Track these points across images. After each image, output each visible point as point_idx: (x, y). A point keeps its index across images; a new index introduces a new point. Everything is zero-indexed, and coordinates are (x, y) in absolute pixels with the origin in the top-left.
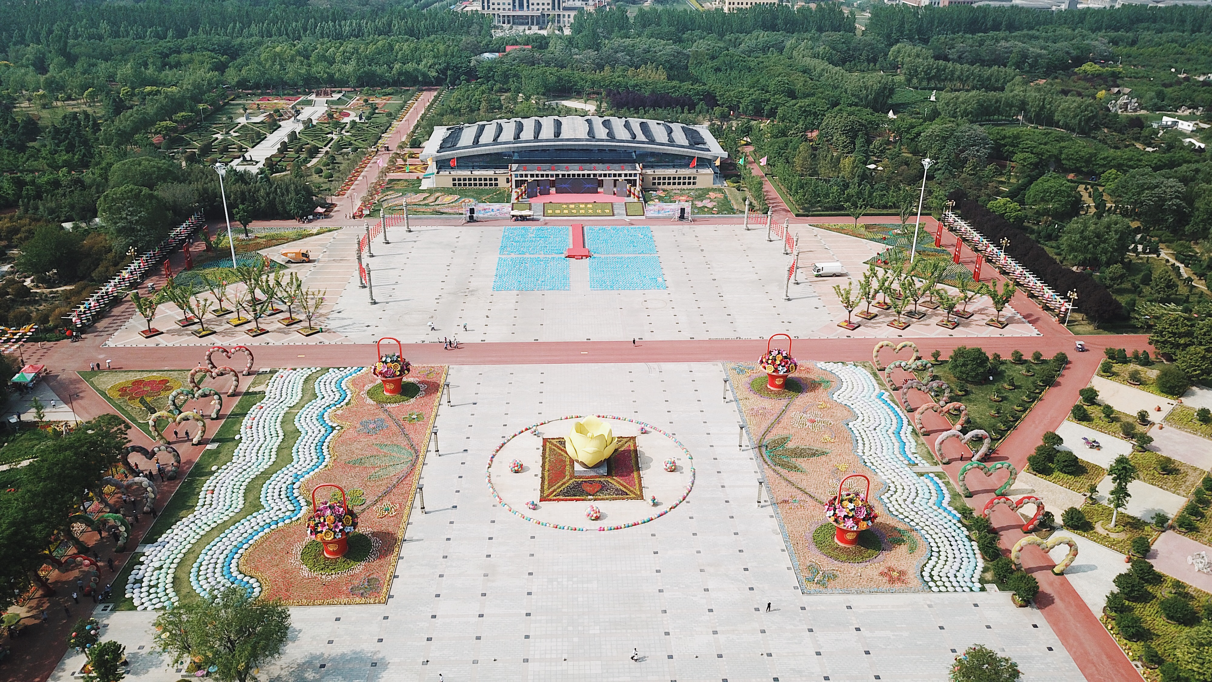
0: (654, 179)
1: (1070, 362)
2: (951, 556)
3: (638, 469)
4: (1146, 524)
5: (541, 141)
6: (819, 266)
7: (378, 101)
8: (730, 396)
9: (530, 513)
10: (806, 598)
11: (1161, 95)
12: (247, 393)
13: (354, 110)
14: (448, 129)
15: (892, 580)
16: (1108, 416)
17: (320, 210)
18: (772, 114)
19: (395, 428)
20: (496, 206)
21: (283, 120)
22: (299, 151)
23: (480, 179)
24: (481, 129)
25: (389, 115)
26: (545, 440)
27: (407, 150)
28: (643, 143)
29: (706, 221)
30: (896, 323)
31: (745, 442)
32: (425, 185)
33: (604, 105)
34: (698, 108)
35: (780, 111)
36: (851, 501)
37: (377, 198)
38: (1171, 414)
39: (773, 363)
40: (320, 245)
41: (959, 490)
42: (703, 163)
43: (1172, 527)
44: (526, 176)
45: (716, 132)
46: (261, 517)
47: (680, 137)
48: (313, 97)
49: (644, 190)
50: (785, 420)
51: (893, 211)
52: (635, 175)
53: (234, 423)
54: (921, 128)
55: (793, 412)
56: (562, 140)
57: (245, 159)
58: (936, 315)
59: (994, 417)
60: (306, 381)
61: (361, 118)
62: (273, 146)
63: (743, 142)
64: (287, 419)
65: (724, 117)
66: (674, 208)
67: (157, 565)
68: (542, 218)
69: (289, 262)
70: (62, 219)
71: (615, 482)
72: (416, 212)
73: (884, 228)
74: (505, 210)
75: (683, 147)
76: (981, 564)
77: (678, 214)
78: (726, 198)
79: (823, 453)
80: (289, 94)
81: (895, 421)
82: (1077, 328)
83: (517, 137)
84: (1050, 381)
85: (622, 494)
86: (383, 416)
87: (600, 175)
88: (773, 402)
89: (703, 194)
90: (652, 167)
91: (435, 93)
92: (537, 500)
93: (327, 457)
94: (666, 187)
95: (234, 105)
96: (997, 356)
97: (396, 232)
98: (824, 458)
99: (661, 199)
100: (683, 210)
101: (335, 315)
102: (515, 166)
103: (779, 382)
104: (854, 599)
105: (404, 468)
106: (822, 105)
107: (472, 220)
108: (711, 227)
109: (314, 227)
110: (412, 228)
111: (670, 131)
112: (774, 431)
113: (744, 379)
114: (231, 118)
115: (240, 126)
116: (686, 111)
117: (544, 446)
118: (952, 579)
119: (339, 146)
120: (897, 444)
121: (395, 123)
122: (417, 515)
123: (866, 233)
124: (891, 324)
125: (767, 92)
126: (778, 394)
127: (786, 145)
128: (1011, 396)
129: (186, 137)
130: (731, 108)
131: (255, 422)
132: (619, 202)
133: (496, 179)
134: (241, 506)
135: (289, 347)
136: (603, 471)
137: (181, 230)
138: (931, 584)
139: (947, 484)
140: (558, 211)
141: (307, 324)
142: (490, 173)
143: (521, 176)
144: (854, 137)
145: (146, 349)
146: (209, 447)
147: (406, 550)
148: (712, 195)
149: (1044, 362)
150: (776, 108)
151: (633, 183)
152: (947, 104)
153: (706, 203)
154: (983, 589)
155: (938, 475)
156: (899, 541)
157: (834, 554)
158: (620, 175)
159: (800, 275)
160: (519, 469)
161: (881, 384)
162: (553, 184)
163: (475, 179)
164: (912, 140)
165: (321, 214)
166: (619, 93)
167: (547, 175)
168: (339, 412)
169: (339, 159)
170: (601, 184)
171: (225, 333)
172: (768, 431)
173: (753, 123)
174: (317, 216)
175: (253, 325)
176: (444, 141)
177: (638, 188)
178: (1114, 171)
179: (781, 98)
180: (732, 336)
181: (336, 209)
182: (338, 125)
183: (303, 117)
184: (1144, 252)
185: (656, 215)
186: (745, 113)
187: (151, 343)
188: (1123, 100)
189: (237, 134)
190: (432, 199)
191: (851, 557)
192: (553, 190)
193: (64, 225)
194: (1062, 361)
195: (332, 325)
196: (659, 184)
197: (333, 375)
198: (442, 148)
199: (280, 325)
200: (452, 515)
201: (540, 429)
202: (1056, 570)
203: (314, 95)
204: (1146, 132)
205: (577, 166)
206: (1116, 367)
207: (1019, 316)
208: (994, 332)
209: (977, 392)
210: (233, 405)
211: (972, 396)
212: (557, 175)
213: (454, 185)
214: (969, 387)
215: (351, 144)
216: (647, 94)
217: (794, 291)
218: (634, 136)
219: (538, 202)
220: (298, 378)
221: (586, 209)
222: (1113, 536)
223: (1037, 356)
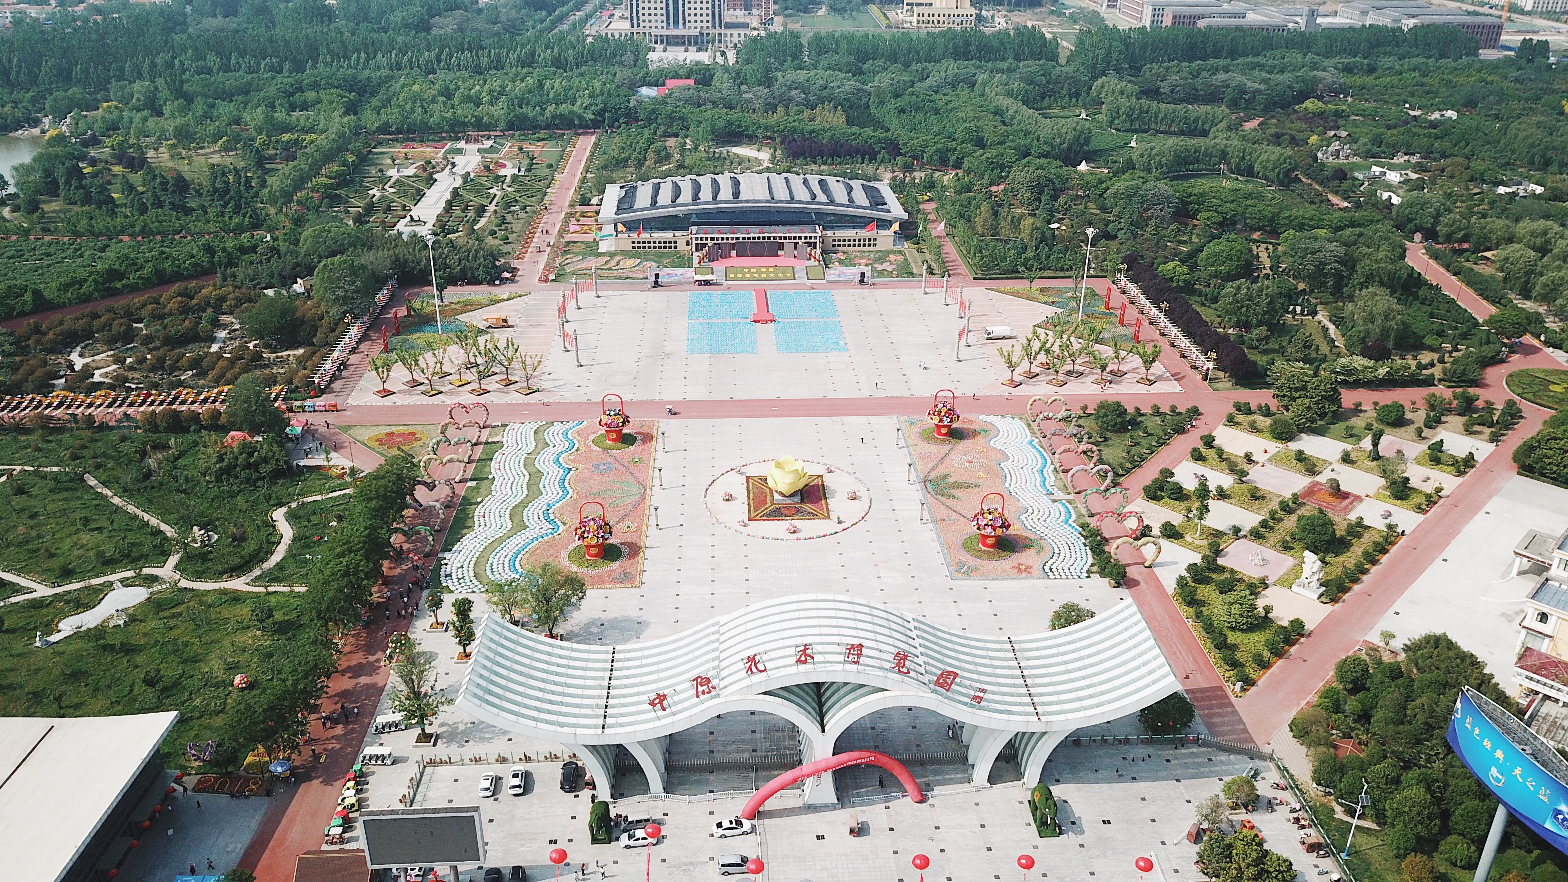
0: (834, 240)
1: (1200, 414)
2: (1068, 556)
3: (826, 498)
4: (1225, 534)
5: (720, 202)
6: (990, 329)
7: (532, 148)
8: (902, 443)
9: (742, 529)
10: (953, 582)
12: (487, 443)
13: (509, 159)
14: (621, 188)
15: (1020, 571)
16: (1220, 457)
17: (506, 275)
18: (958, 165)
19: (622, 469)
20: (680, 271)
21: (437, 172)
22: (465, 210)
23: (660, 242)
24: (657, 189)
25: (550, 166)
26: (748, 478)
27: (579, 208)
28: (822, 204)
29: (885, 285)
30: (1054, 382)
31: (913, 477)
32: (603, 247)
33: (779, 152)
34: (880, 157)
35: (966, 163)
36: (990, 513)
37: (558, 261)
38: (1275, 455)
39: (939, 415)
40: (515, 310)
41: (1084, 511)
42: (884, 224)
43: (1245, 536)
44: (707, 239)
45: (897, 187)
46: (528, 534)
47: (860, 197)
48: (462, 144)
49: (824, 252)
50: (947, 461)
51: (1067, 274)
52: (815, 237)
53: (484, 466)
54: (1109, 183)
55: (954, 456)
56: (741, 202)
57: (412, 219)
58: (1093, 374)
59: (1124, 458)
60: (536, 432)
61: (519, 170)
62: (436, 203)
63: (926, 198)
64: (528, 463)
65: (908, 168)
66: (854, 272)
67: (459, 565)
68: (725, 283)
69: (489, 327)
70: (263, 285)
71: (808, 507)
72: (600, 277)
73: (1058, 292)
74: (688, 275)
75: (863, 208)
76: (1091, 560)
77: (858, 278)
78: (906, 260)
79: (977, 486)
80: (433, 140)
81: (1040, 461)
82: (1218, 385)
83: (696, 197)
84: (1180, 430)
85: (812, 516)
86: (610, 460)
87: (780, 238)
88: (938, 447)
89: (883, 256)
90: (832, 228)
91: (593, 138)
92: (746, 521)
93: (571, 491)
94: (846, 249)
95: (376, 154)
96: (1137, 409)
97: (586, 297)
98: (977, 489)
99: (841, 262)
100: (863, 274)
101: (546, 377)
102: (694, 229)
103: (944, 431)
104: (989, 583)
105: (635, 497)
106: (1009, 154)
107: (656, 284)
108: (891, 291)
109: (502, 291)
110: (600, 294)
111: (850, 189)
112: (938, 469)
113: (915, 429)
114: (381, 171)
115: (393, 180)
116: (866, 162)
117: (748, 482)
118: (1066, 570)
119: (508, 203)
120: (1039, 479)
121: (557, 175)
122: (652, 531)
123: (1041, 297)
124: (1050, 382)
125: (954, 140)
126: (944, 440)
127: (970, 203)
128: (1143, 441)
129: (342, 192)
130: (914, 157)
131: (502, 465)
132: (800, 266)
133: (675, 242)
134: (510, 526)
135: (511, 404)
136: (798, 499)
137: (382, 296)
138: (1050, 574)
139: (1075, 508)
140: (740, 276)
141: (525, 384)
142: (668, 235)
143: (701, 239)
144: (1041, 193)
145: (384, 406)
146: (469, 484)
147: (648, 553)
148: (892, 257)
149: (1180, 414)
150: (963, 158)
151: (813, 246)
152: (1142, 156)
153: (886, 266)
154: (1088, 577)
155: (1069, 502)
156: (1029, 547)
157: (978, 554)
158: (800, 238)
159: (972, 338)
160: (729, 498)
161: (1033, 433)
162: (733, 246)
163: (654, 242)
164: (1101, 195)
165: (507, 279)
166: (794, 140)
167: (727, 239)
168: (572, 457)
169: (509, 217)
170: (781, 246)
171: (450, 393)
172: (933, 469)
173: (937, 174)
174: (504, 281)
175: (475, 386)
176: (621, 201)
177: (818, 251)
178: (1292, 231)
179: (968, 147)
180: (906, 394)
181: (519, 273)
182: (499, 179)
183: (460, 170)
184: (1302, 314)
185: (837, 279)
186: (929, 163)
187: (389, 401)
188: (1335, 146)
189: (393, 190)
190: (613, 263)
191: (990, 557)
192: (733, 253)
193: (265, 291)
194: (1195, 412)
195: (546, 385)
196: (839, 246)
197: (557, 427)
198: (619, 210)
199: (498, 386)
200: (681, 530)
201: (743, 469)
202: (1146, 564)
203: (463, 142)
205: (757, 228)
206: (1240, 418)
207: (1168, 374)
208: (1143, 389)
209: (1115, 439)
210: (479, 451)
211: (1110, 442)
212: (738, 238)
213: (634, 248)
214: (1108, 435)
215: (517, 201)
216: (824, 141)
217: (965, 353)
218: (814, 196)
219: (719, 266)
220: (529, 428)
221: (768, 273)
222: (1197, 542)
223: (1173, 409)
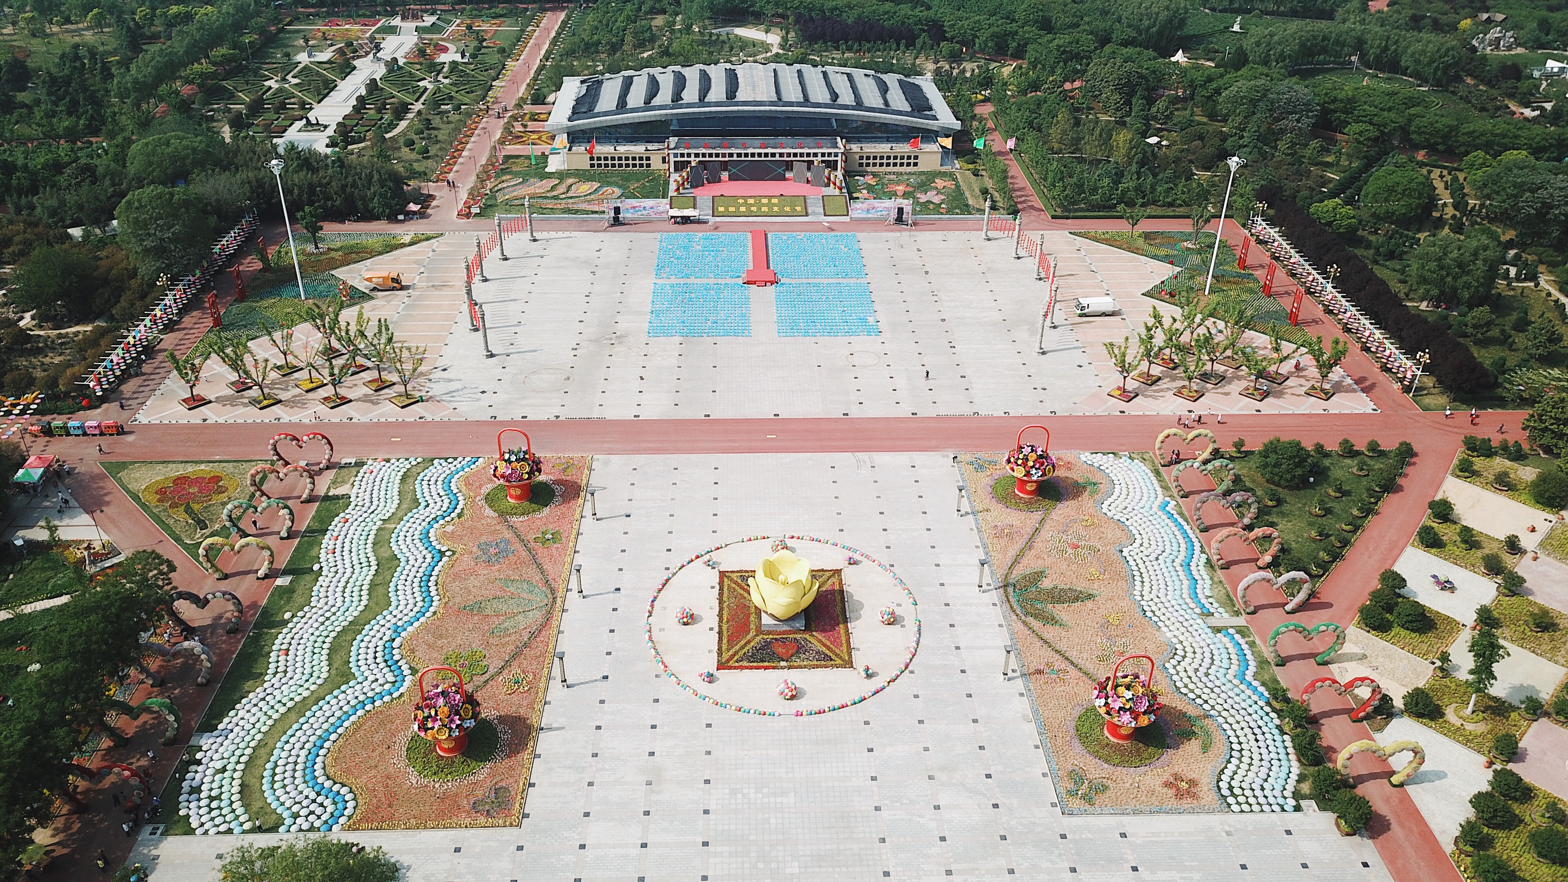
0: (861, 158)
1: (1416, 455)
2: (1256, 757)
3: (846, 621)
4: (1514, 708)
5: (709, 105)
6: (1084, 302)
7: (485, 26)
8: (965, 507)
9: (704, 688)
10: (1067, 820)
11: (1545, 26)
12: (327, 498)
13: (453, 41)
14: (582, 82)
15: (1180, 795)
16: (1465, 541)
17: (413, 207)
18: (1019, 54)
19: (524, 554)
20: (649, 203)
21: (359, 57)
22: (380, 110)
23: (627, 159)
24: (628, 83)
25: (502, 51)
26: (722, 574)
27: (528, 108)
28: (846, 107)
29: (931, 226)
30: (1185, 392)
31: (987, 579)
32: (554, 164)
33: (792, 34)
34: (919, 42)
35: (1031, 52)
36: (1128, 687)
37: (489, 185)
38: (1549, 536)
39: (1024, 464)
40: (417, 262)
41: (1268, 653)
42: (930, 135)
43: (1547, 714)
44: (689, 155)
45: (944, 82)
46: (352, 693)
47: (898, 100)
48: (397, 21)
49: (849, 174)
50: (1039, 544)
51: (1182, 210)
52: (836, 155)
53: (311, 545)
54: (1221, 82)
55: (1047, 533)
56: (737, 104)
57: (308, 122)
58: (1239, 378)
59: (1314, 540)
60: (403, 479)
61: (463, 56)
62: (346, 100)
63: (980, 97)
64: (381, 540)
65: (955, 58)
66: (887, 206)
67: (219, 765)
68: (712, 220)
69: (374, 289)
70: (68, 222)
71: (816, 641)
72: (542, 210)
73: (1169, 239)
74: (661, 209)
75: (900, 113)
76: (1296, 770)
77: (894, 214)
78: (958, 186)
79: (1090, 597)
80: (364, 16)
81: (1183, 546)
82: (1427, 400)
83: (677, 97)
84: (1390, 486)
85: (825, 660)
86: (508, 535)
87: (789, 155)
88: (1022, 515)
89: (927, 181)
90: (859, 140)
91: (562, 16)
92: (712, 668)
93: (436, 598)
94: (877, 169)
95: (290, 32)
96: (1319, 448)
97: (516, 242)
98: (1089, 604)
99: (870, 188)
100: (900, 211)
101: (438, 374)
102: (673, 141)
103: (1030, 487)
104: (1130, 823)
105: (536, 616)
106: (1087, 41)
107: (617, 222)
108: (939, 235)
109: (405, 231)
110: (537, 235)
111: (884, 89)
112: (1025, 561)
113: (985, 480)
114: (288, 55)
115: (301, 66)
116: (902, 47)
117: (721, 583)
118: (1258, 793)
119: (436, 102)
120: (1186, 582)
121: (510, 63)
122: (556, 691)
123: (1146, 247)
124: (1179, 393)
125: (1013, 20)
126: (1028, 503)
127: (1039, 106)
128: (1337, 507)
129: (228, 84)
130: (963, 43)
131: (339, 542)
132: (815, 194)
133: (648, 159)
134: (324, 675)
135: (379, 424)
136: (800, 624)
137: (229, 241)
138: (1231, 800)
139: (1252, 644)
140: (732, 209)
141: (402, 389)
142: (639, 149)
143: (682, 155)
144: (1131, 94)
145: (189, 426)
146: (279, 582)
147: (545, 743)
148: (940, 183)
149: (1382, 454)
150: (1026, 44)
151: (833, 166)
152: (1258, 44)
153: (932, 196)
154: (1297, 808)
155: (1241, 631)
156: (1189, 735)
157: (1103, 752)
158: (815, 155)
159: (1059, 317)
160: (689, 619)
161: (1165, 488)
162: (724, 166)
163: (620, 159)
164: (1209, 98)
165: (415, 213)
166: (811, 18)
167: (717, 155)
168: (450, 528)
169: (436, 121)
170: (789, 166)
171: (292, 403)
172: (1016, 562)
173: (993, 65)
174: (410, 216)
175: (328, 391)
176: (579, 101)
177: (839, 173)
178: (1480, 153)
179: (1030, 31)
180: (967, 410)
181: (434, 203)
182: (434, 68)
183: (386, 54)
184: (1518, 279)
185: (864, 215)
186: (982, 51)
187: (195, 417)
188: (1495, 33)
189: (296, 81)
190: (562, 189)
191: (1125, 759)
192: (725, 175)
193: (69, 230)
194: (1407, 454)
195: (436, 389)
196: (868, 165)
197: (438, 470)
198: (576, 113)
199: (366, 390)
200: (603, 690)
201: (715, 556)
202: (1395, 779)
203: (399, 18)
204: (1524, 86)
205: (757, 141)
206: (1479, 463)
207: (1349, 381)
208: (1314, 406)
209: (1293, 502)
210: (308, 516)
211: (1285, 508)
212: (731, 155)
213: (592, 165)
214: (1282, 492)
215: (451, 98)
216: (850, 21)
217: (1051, 339)
218: (835, 96)
219: (705, 194)
220: (393, 473)
221: (770, 205)
222: (1469, 727)
223: (1373, 447)
